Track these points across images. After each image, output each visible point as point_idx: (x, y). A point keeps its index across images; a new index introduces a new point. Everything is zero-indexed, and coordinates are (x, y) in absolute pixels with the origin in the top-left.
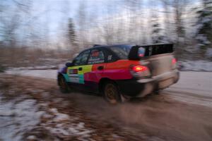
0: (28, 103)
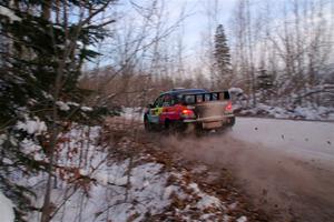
0: (150, 169)
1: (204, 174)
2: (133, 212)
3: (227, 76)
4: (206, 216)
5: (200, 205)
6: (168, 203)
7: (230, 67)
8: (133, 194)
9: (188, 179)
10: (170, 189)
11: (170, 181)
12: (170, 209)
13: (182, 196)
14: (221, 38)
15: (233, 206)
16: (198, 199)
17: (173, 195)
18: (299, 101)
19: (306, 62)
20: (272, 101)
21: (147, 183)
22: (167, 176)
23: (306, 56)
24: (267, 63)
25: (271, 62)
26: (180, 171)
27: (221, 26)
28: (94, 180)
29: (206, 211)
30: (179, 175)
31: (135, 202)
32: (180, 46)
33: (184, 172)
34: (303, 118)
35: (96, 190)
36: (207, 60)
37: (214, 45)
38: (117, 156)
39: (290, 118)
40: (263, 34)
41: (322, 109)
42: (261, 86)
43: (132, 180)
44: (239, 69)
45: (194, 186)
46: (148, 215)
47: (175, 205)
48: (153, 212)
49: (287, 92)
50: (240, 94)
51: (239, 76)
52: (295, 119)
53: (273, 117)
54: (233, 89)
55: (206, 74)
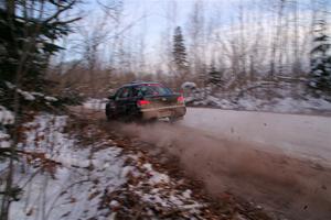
1: (158, 156)
2: (94, 191)
3: (183, 72)
4: (155, 190)
5: (151, 182)
6: (124, 181)
7: (186, 64)
8: (95, 174)
9: (143, 160)
10: (127, 169)
11: (127, 163)
12: (126, 186)
13: (137, 174)
14: (179, 38)
15: (181, 182)
16: (149, 176)
17: (129, 174)
18: (241, 95)
19: (248, 62)
20: (220, 95)
21: (107, 165)
22: (124, 158)
23: (248, 57)
24: (217, 61)
25: (220, 61)
26: (136, 153)
27: (179, 28)
28: (60, 164)
29: (156, 186)
30: (135, 157)
31: (96, 182)
32: (142, 44)
33: (140, 154)
34: (244, 109)
35: (62, 173)
36: (166, 57)
37: (173, 43)
38: (83, 142)
39: (235, 109)
40: (214, 36)
41: (259, 101)
42: (211, 81)
43: (95, 162)
44: (193, 66)
45: (148, 166)
46: (106, 191)
47: (130, 182)
48: (111, 190)
49: (233, 87)
50: (194, 88)
51: (194, 73)
52: (237, 109)
53: (220, 108)
54: (188, 83)
55: (165, 69)
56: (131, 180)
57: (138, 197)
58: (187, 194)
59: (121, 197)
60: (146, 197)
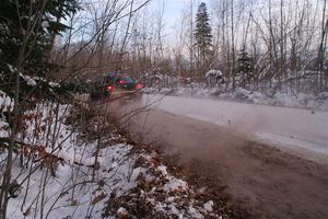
0: (120, 150)
2: (98, 193)
3: (207, 57)
4: (171, 199)
5: (166, 188)
6: (133, 185)
7: (211, 48)
8: (101, 174)
9: (157, 161)
10: (137, 171)
11: (139, 163)
12: (136, 190)
13: (149, 178)
14: (203, 17)
15: (201, 191)
16: (164, 181)
17: (140, 177)
18: (279, 87)
19: (289, 46)
20: (252, 86)
21: (115, 164)
22: (135, 157)
23: (288, 40)
24: (249, 45)
25: (253, 44)
26: (150, 153)
27: (203, 5)
28: (61, 159)
29: (172, 194)
30: (148, 157)
31: (102, 183)
32: (159, 24)
33: (154, 154)
34: (282, 105)
35: (63, 170)
36: (187, 39)
37: (195, 24)
38: (88, 136)
39: (269, 104)
40: (246, 15)
41: (302, 96)
42: (241, 69)
43: (100, 160)
44: (220, 50)
45: (163, 168)
46: (113, 195)
47: (141, 186)
48: (119, 194)
49: (268, 77)
50: (219, 77)
51: (220, 58)
52: (274, 105)
53: (251, 101)
54: (213, 71)
55: (186, 54)
56: (142, 184)
57: (150, 206)
58: (209, 206)
59: (130, 204)
60: (160, 207)
